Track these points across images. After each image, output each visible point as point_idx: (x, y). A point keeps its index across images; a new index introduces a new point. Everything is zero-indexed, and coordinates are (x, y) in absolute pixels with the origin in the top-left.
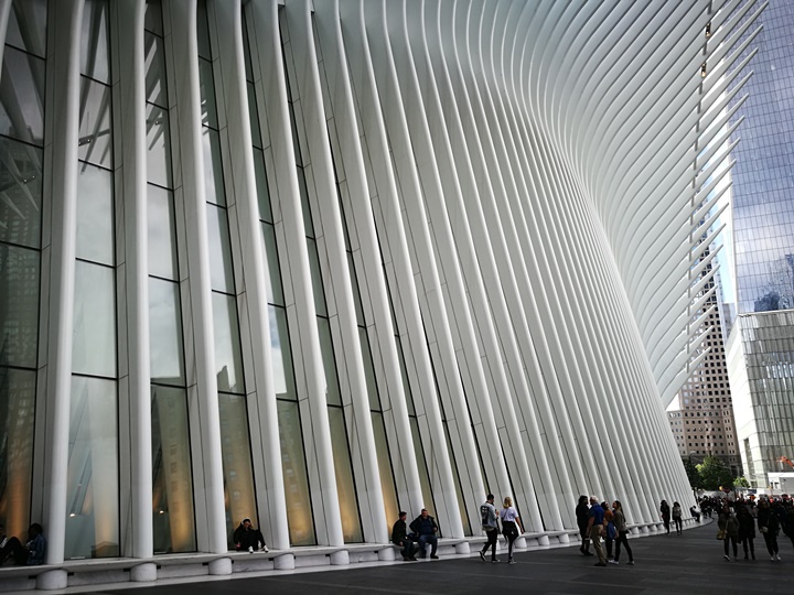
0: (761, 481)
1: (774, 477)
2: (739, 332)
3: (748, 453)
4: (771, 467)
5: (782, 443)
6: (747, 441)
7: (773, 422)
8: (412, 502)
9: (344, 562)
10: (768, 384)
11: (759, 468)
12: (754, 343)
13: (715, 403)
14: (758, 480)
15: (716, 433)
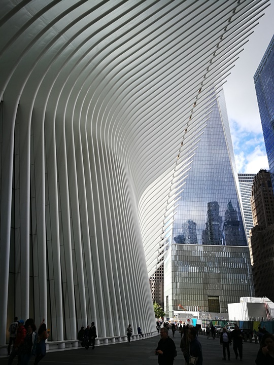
0: (170, 314)
1: (176, 313)
2: (171, 251)
3: (167, 302)
4: (175, 308)
5: (180, 299)
6: (167, 297)
7: (178, 290)
8: (85, 325)
9: (64, 348)
10: (178, 274)
11: (171, 309)
12: (175, 256)
13: (157, 280)
14: (169, 314)
15: (156, 293)
